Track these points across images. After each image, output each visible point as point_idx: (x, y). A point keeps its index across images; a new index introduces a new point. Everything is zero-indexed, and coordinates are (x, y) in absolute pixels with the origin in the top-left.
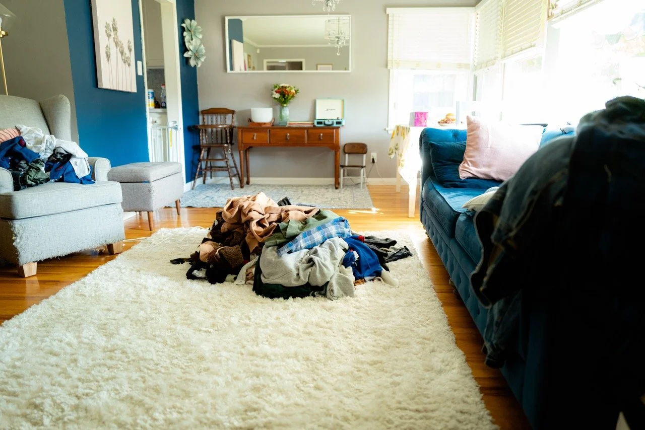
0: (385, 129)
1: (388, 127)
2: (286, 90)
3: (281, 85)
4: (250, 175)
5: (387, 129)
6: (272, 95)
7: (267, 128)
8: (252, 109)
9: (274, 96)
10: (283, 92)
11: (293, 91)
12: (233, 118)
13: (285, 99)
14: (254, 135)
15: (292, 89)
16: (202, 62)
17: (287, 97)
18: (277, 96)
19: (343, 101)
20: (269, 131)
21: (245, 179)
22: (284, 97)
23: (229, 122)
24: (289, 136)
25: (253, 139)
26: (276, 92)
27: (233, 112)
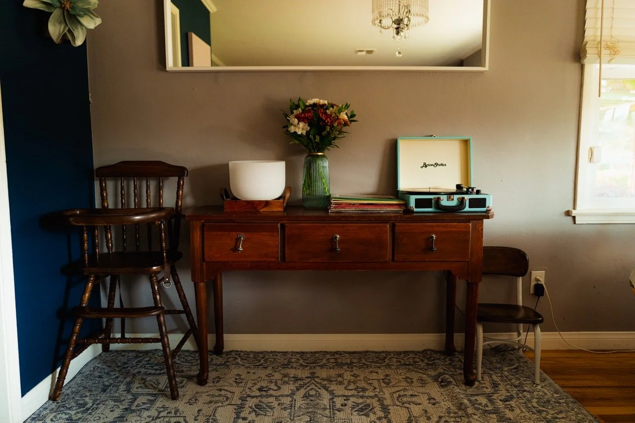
0: (568, 213)
1: (574, 209)
2: (326, 113)
3: (311, 102)
4: (225, 328)
5: (574, 213)
6: (287, 127)
7: (275, 218)
8: (231, 164)
9: (292, 129)
10: (320, 119)
11: (344, 116)
12: (179, 187)
13: (322, 138)
14: (238, 239)
15: (340, 111)
16: (89, 31)
17: (329, 133)
18: (301, 128)
19: (466, 143)
20: (283, 226)
21: (211, 339)
22: (320, 134)
23: (169, 199)
24: (340, 241)
25: (236, 249)
26: (300, 118)
27: (179, 172)
